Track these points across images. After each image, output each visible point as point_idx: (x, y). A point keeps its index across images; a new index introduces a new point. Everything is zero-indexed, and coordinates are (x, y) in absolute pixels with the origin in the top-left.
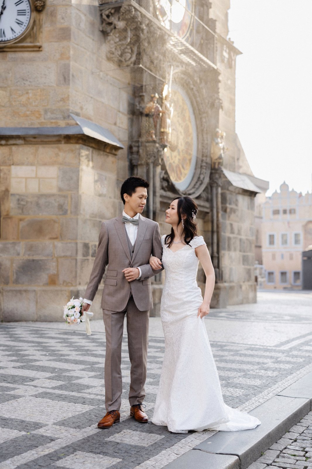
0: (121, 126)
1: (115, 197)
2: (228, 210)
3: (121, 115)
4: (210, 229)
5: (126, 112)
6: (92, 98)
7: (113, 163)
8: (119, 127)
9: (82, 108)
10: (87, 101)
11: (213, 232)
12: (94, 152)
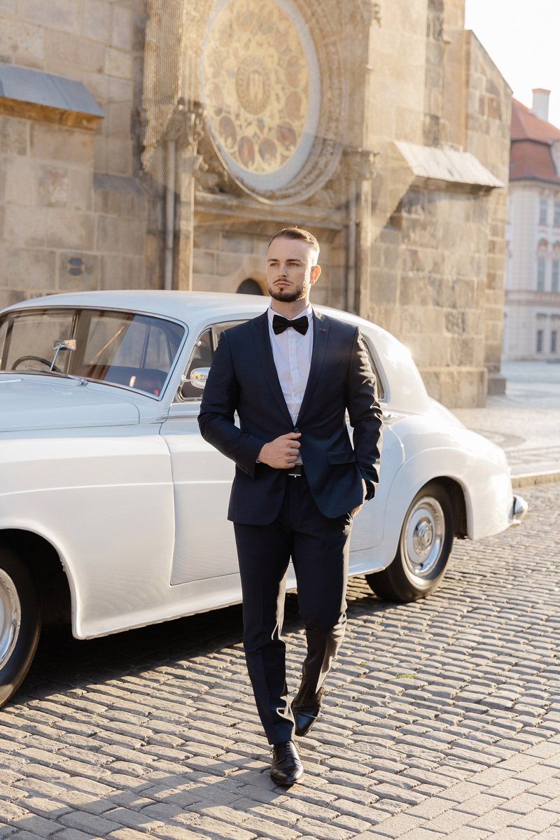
0: (114, 73)
1: (89, 208)
2: (404, 224)
3: (114, 53)
4: (342, 262)
5: (128, 47)
6: (39, 26)
7: (84, 144)
8: (109, 76)
9: (15, 48)
10: (28, 34)
11: (347, 268)
12: (37, 126)
